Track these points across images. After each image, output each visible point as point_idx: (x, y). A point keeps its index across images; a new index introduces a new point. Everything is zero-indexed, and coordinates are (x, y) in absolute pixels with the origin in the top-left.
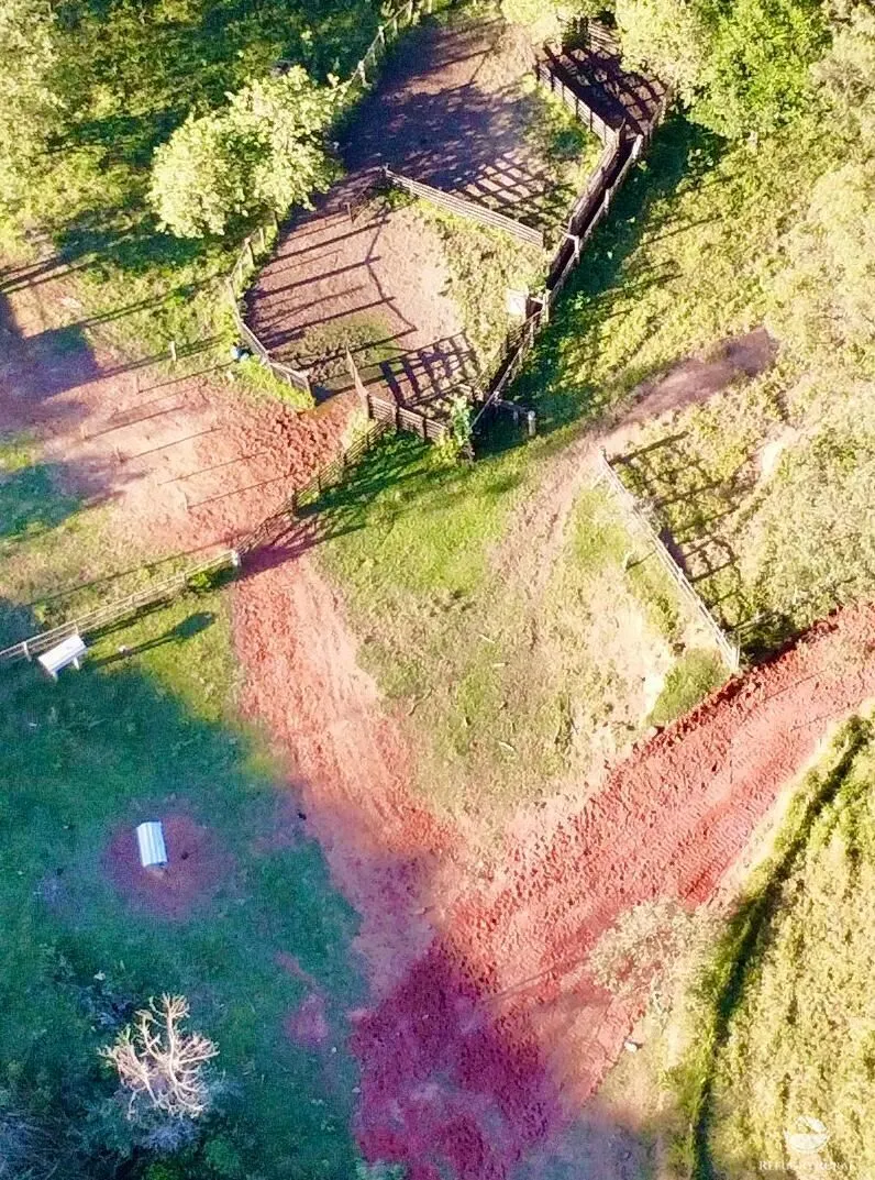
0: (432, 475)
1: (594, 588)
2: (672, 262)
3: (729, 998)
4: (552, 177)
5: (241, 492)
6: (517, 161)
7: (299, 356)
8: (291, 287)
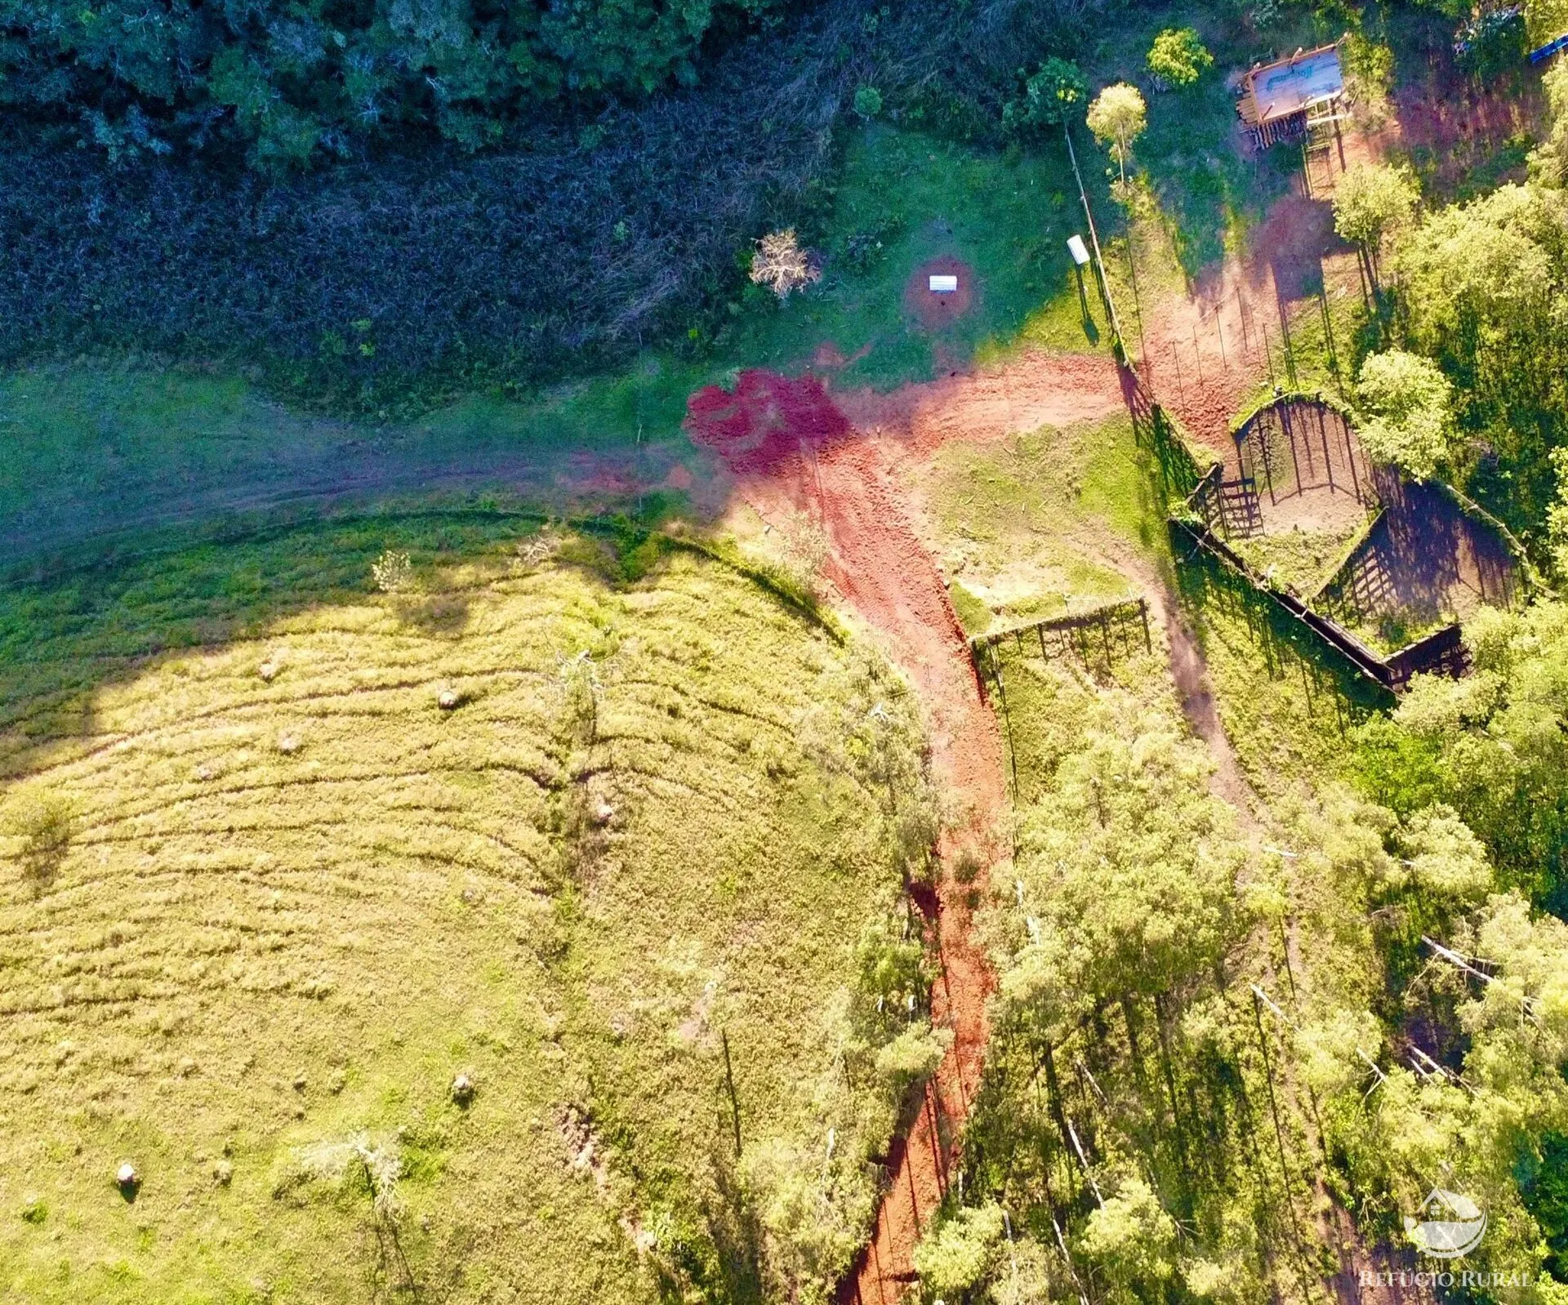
0: (1163, 495)
1: (1059, 573)
2: (1283, 677)
3: (762, 581)
4: (1369, 616)
5: (1179, 376)
6: (1387, 596)
7: (1270, 428)
8: (1323, 432)
